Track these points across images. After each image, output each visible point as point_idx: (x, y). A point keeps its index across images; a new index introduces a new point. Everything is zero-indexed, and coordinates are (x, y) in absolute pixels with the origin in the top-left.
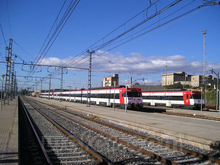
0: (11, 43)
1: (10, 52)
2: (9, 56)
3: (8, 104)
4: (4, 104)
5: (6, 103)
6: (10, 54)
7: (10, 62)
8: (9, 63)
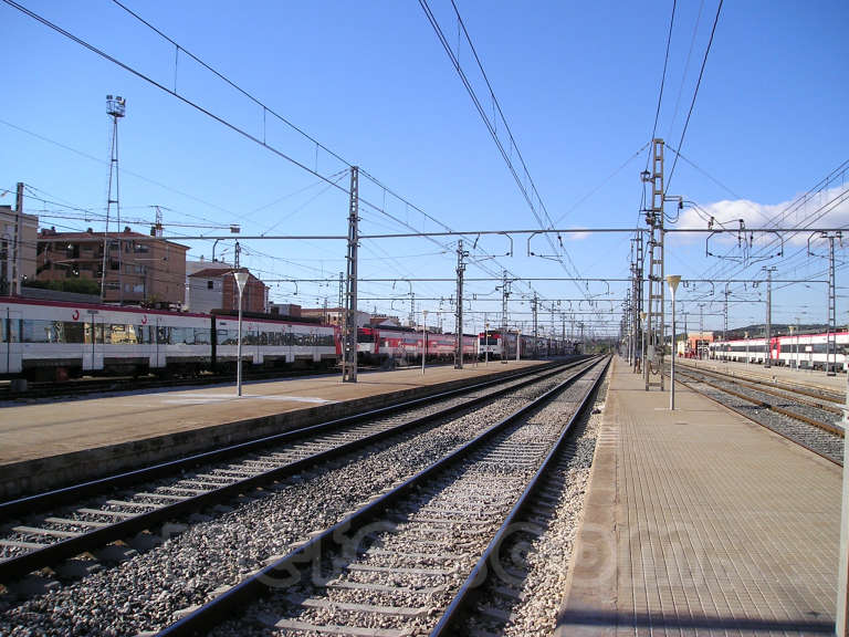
0: (658, 154)
1: (658, 188)
2: (653, 205)
3: (662, 389)
4: (647, 389)
5: (651, 384)
6: (658, 198)
7: (661, 227)
8: (657, 232)
